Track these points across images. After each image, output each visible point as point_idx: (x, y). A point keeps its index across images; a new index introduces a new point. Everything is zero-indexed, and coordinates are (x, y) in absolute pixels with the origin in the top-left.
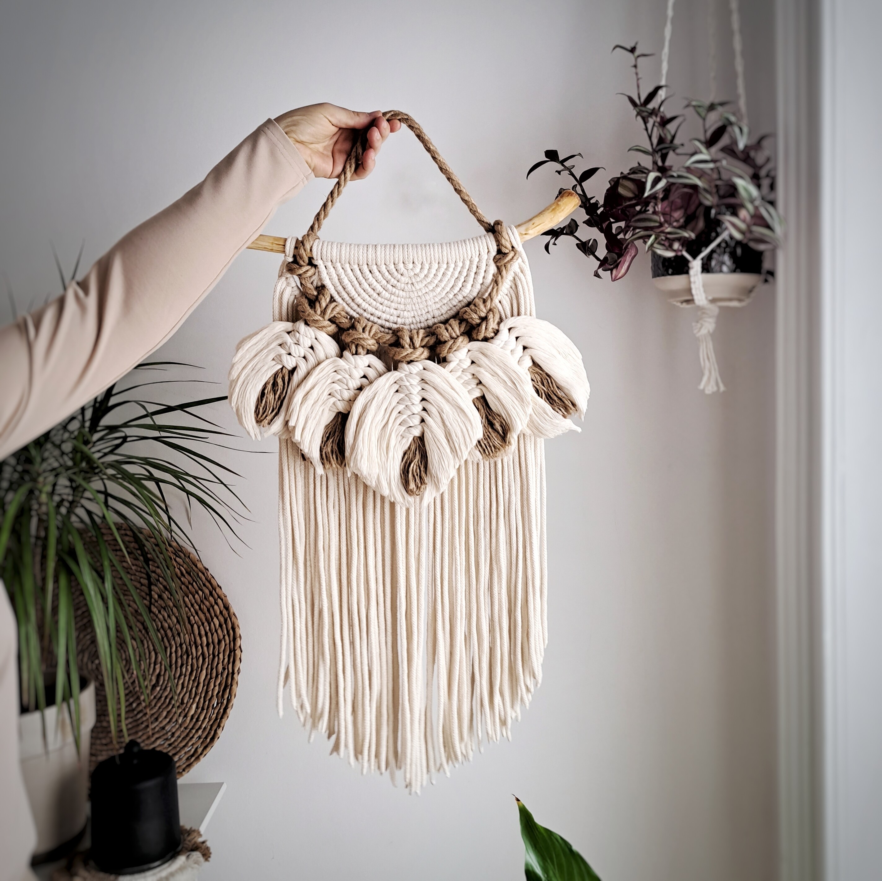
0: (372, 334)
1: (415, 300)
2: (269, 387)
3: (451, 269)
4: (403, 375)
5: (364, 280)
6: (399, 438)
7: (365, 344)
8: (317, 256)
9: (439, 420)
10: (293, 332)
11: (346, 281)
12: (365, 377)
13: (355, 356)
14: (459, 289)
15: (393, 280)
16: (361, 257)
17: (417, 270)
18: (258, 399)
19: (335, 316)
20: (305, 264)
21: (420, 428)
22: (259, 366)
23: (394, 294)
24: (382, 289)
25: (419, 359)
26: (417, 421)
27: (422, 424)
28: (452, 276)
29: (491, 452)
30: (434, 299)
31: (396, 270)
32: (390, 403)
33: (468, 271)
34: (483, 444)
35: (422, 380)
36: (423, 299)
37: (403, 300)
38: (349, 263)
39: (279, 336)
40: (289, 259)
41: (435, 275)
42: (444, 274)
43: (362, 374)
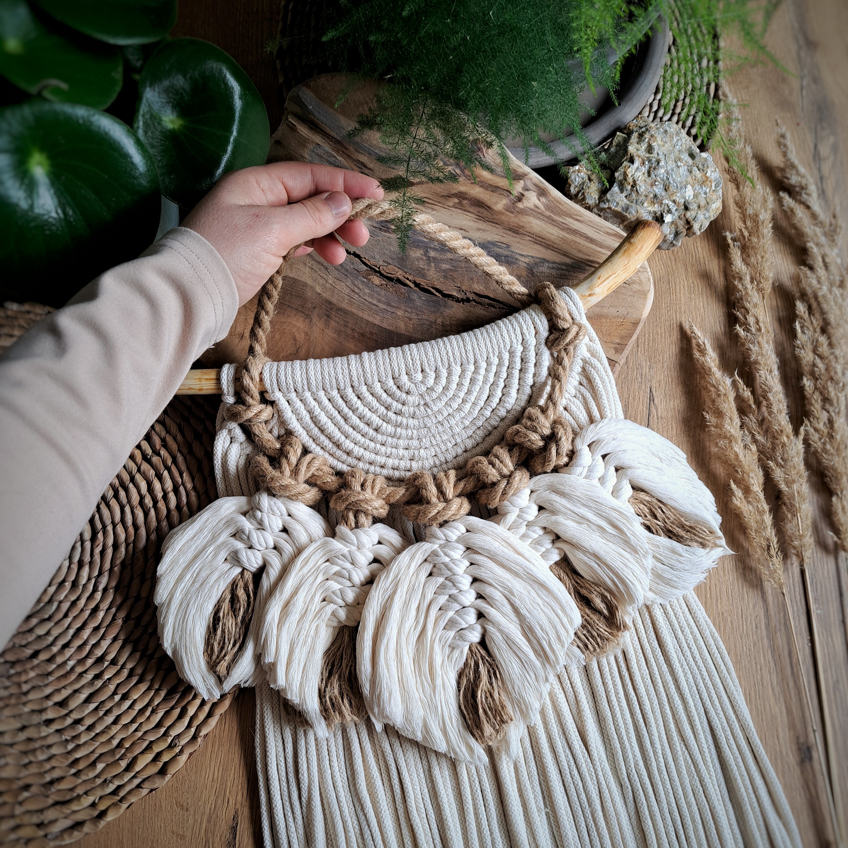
0: (376, 491)
1: (433, 429)
2: (226, 606)
3: (482, 371)
4: (436, 547)
5: (351, 413)
6: (447, 651)
7: (370, 508)
8: (272, 386)
9: (508, 609)
10: (251, 512)
11: (323, 418)
12: (376, 560)
13: (356, 530)
14: (498, 400)
15: (395, 404)
16: (340, 376)
17: (431, 381)
19: (313, 475)
20: (255, 403)
21: (478, 628)
22: (203, 575)
23: (399, 425)
24: (381, 421)
25: (458, 517)
26: (472, 617)
27: (480, 620)
28: (484, 382)
29: (596, 646)
30: (462, 423)
31: (398, 387)
32: (423, 595)
33: (508, 368)
34: (583, 637)
35: (468, 548)
36: (446, 425)
37: (415, 432)
38: (324, 389)
39: (229, 522)
40: (230, 399)
41: (460, 385)
42: (473, 381)
43: (371, 557)
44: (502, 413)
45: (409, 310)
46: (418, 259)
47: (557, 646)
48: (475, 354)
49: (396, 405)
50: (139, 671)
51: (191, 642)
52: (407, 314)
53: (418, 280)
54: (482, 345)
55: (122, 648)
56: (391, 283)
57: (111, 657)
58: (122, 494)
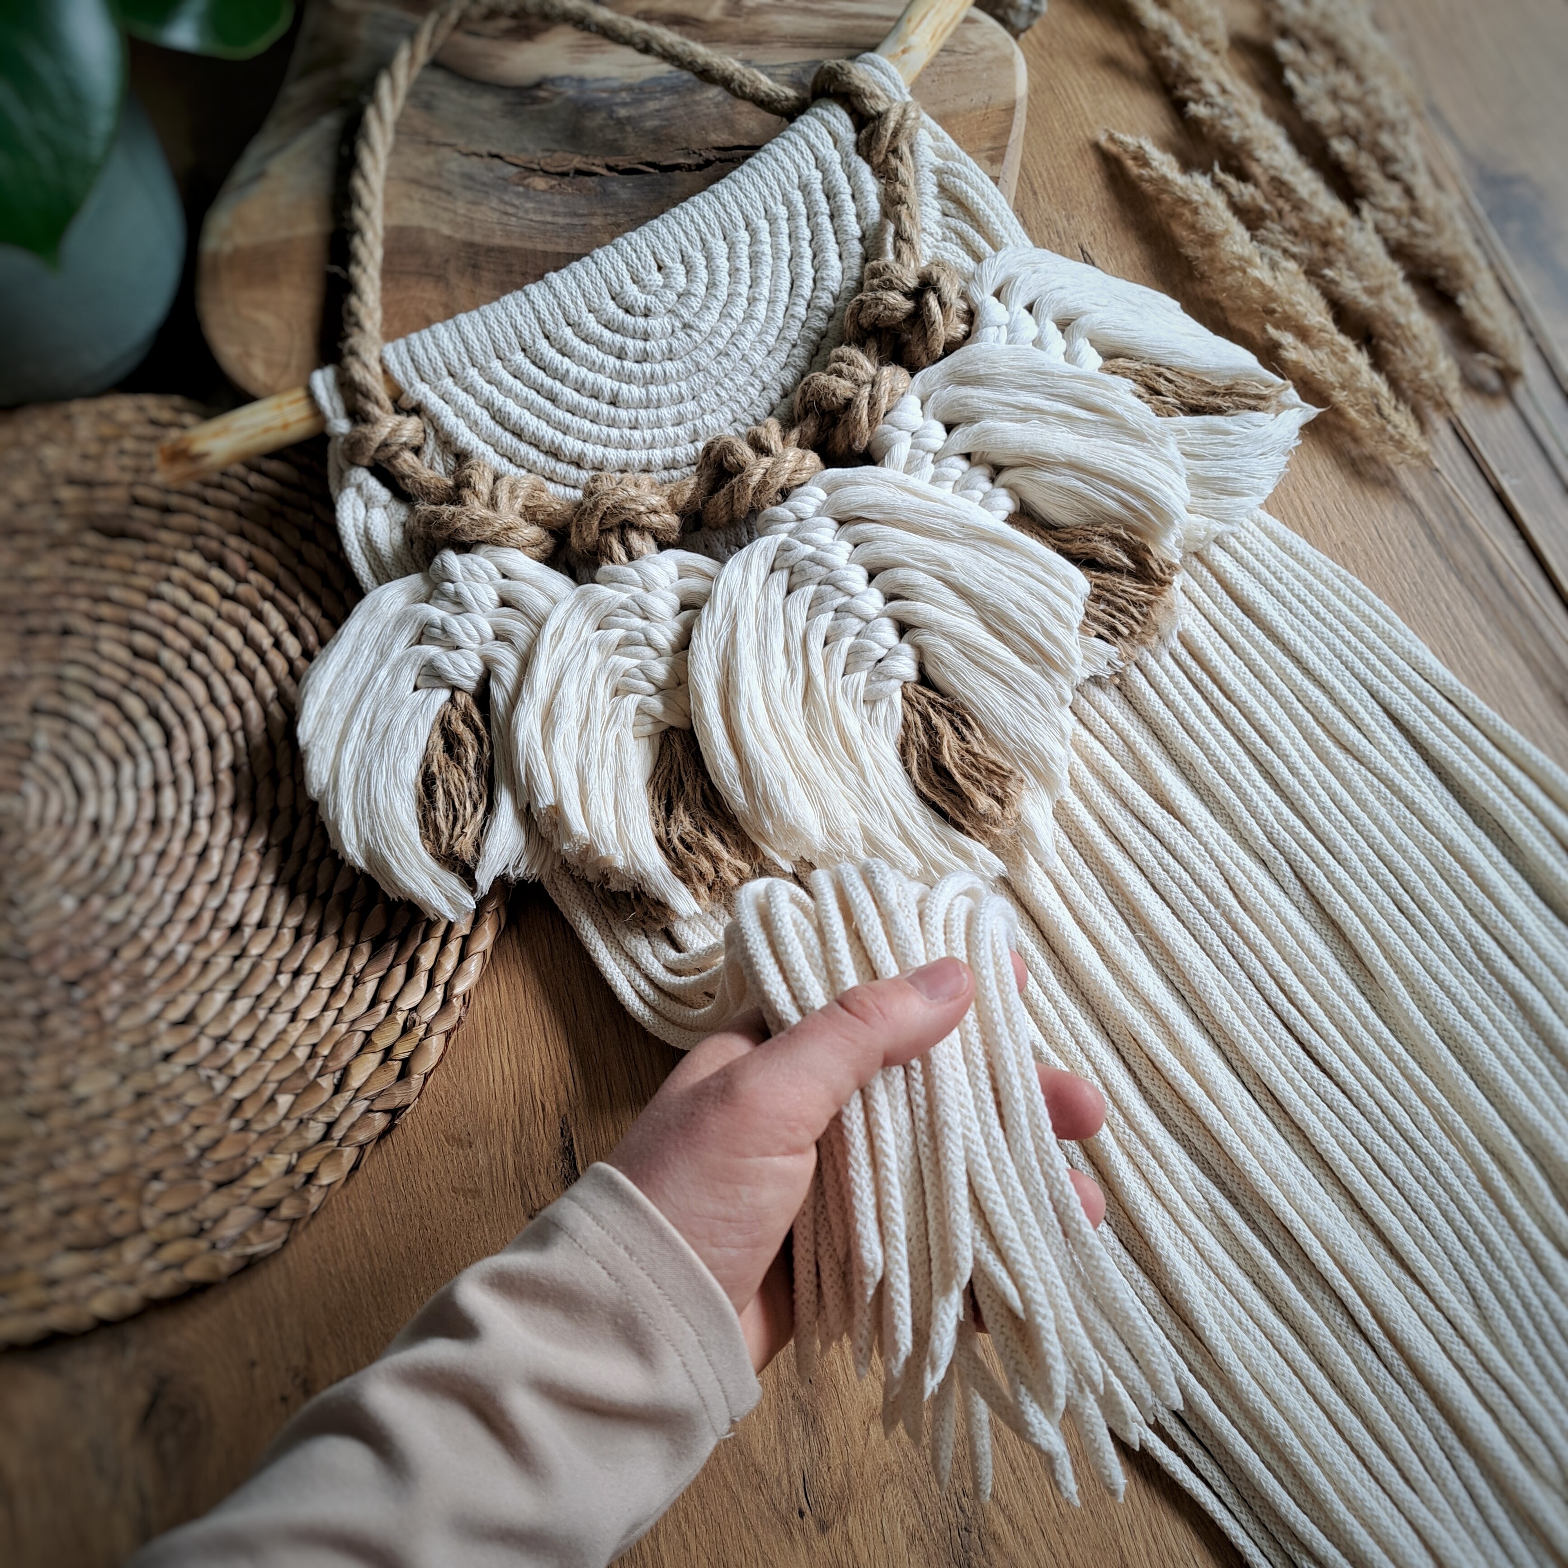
1: (714, 369)
2: (439, 754)
3: (765, 237)
4: (783, 537)
5: (559, 385)
6: (864, 711)
7: (642, 509)
9: (948, 595)
10: (435, 592)
11: (513, 410)
12: (684, 607)
13: (633, 563)
14: (811, 282)
15: (630, 342)
17: (680, 281)
18: (419, 801)
20: (385, 414)
21: (906, 649)
22: (383, 718)
23: (652, 380)
24: (616, 383)
25: (804, 477)
26: (888, 633)
27: (906, 636)
28: (776, 257)
29: (1132, 622)
30: (762, 342)
31: (627, 311)
32: (788, 625)
33: (808, 219)
34: (1101, 615)
35: (841, 523)
36: (736, 354)
37: (683, 384)
38: (499, 357)
39: (401, 621)
40: (341, 426)
41: (734, 272)
42: (754, 260)
43: (675, 601)
44: (826, 300)
45: (611, 211)
46: (601, 128)
47: (1058, 631)
48: (740, 207)
49: (633, 345)
50: (312, 924)
51: (392, 828)
52: (610, 220)
53: (612, 161)
54: (749, 186)
55: (270, 898)
56: (567, 179)
57: (255, 916)
58: (199, 659)
